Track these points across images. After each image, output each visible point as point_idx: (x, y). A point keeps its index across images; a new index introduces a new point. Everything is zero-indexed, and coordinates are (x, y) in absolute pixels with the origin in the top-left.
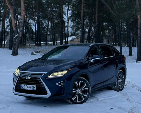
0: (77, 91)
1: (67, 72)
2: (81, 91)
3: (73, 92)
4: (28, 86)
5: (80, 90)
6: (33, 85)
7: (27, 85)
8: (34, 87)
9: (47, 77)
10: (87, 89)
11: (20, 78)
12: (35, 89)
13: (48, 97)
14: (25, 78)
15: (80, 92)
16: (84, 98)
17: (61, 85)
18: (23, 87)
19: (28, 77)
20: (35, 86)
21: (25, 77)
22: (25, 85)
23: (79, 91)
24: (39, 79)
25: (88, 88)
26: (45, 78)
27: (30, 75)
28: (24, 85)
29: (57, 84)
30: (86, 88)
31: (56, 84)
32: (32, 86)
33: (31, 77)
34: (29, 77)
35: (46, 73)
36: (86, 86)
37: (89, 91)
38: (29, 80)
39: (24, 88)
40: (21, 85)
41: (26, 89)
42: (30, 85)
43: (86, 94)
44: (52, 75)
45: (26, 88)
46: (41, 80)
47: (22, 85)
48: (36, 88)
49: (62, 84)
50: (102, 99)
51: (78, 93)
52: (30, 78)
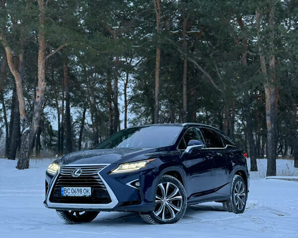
0: (163, 200)
1: (145, 163)
2: (169, 202)
3: (156, 201)
4: (76, 190)
5: (168, 199)
6: (85, 187)
7: (74, 188)
8: (86, 191)
9: (110, 172)
10: (180, 197)
11: (60, 177)
12: (89, 194)
13: (112, 208)
14: (71, 176)
15: (167, 203)
16: (175, 213)
17: (135, 186)
18: (65, 192)
19: (75, 174)
20: (89, 189)
21: (70, 173)
22: (71, 188)
23: (165, 201)
24: (97, 175)
25: (182, 195)
26: (107, 173)
27: (78, 170)
28: (67, 188)
29: (129, 184)
30: (179, 195)
31: (127, 184)
32: (83, 188)
33: (82, 173)
34: (77, 173)
35: (108, 165)
36: (178, 192)
37: (185, 201)
38: (78, 178)
39: (67, 194)
40: (62, 189)
41: (71, 195)
42: (79, 188)
43: (179, 206)
44: (119, 169)
45: (71, 193)
46: (100, 178)
47: (64, 188)
48: (90, 191)
49: (136, 184)
50: (207, 220)
51: (164, 204)
52: (80, 174)
